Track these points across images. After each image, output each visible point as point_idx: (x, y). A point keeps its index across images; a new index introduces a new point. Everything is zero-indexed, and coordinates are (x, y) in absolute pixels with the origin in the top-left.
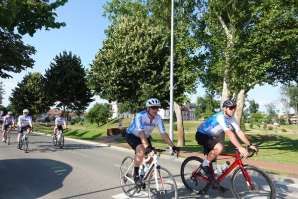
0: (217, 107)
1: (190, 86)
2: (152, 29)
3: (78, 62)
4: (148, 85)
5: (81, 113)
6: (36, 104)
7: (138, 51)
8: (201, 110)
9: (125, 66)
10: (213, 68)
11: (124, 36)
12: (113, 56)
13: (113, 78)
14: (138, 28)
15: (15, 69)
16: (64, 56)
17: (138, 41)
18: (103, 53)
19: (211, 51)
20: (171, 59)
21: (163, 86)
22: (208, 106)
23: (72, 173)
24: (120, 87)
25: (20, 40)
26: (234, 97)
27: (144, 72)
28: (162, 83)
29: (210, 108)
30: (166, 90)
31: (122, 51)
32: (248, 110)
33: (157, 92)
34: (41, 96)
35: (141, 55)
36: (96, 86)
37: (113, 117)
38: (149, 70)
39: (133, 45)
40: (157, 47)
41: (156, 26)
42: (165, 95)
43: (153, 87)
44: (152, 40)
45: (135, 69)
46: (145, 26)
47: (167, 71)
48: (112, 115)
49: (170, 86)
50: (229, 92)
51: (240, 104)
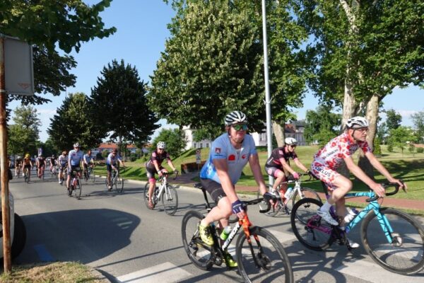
0: (337, 124)
1: (295, 96)
2: (234, 18)
3: (133, 74)
4: (233, 100)
5: (143, 144)
6: (83, 136)
7: (216, 53)
8: (314, 129)
9: (199, 75)
10: (327, 67)
11: (195, 33)
12: (182, 62)
13: (184, 94)
14: (214, 19)
16: (114, 67)
17: (216, 38)
18: (167, 58)
19: (324, 41)
20: (265, 60)
21: (255, 100)
22: (324, 123)
24: (194, 106)
26: (361, 108)
27: (226, 81)
28: (253, 96)
29: (327, 126)
30: (259, 106)
31: (194, 55)
32: (384, 125)
33: (247, 110)
34: (89, 125)
35: (221, 58)
36: (161, 106)
37: (187, 148)
38: (234, 78)
39: (208, 45)
40: (244, 44)
41: (240, 12)
42: (259, 113)
43: (241, 103)
44: (234, 34)
45: (213, 78)
46: (224, 15)
47: (259, 77)
48: (185, 145)
49: (265, 99)
50: (354, 101)
51: (371, 117)
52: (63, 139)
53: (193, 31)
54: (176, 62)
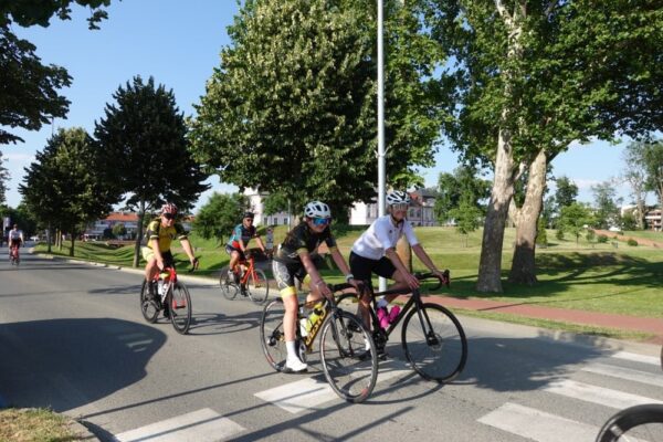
0: (484, 195)
1: (423, 149)
2: (333, 20)
3: (168, 101)
4: (327, 148)
5: (181, 216)
6: (81, 199)
7: (302, 72)
8: (449, 202)
9: (274, 107)
10: (475, 107)
12: (247, 84)
13: (248, 136)
14: (301, 18)
15: (27, 122)
16: (136, 88)
17: (303, 48)
18: (223, 78)
19: (470, 67)
20: (379, 88)
21: (360, 151)
22: (465, 193)
23: (165, 347)
24: (264, 156)
25: (32, 54)
26: (521, 172)
27: (317, 119)
28: (358, 143)
29: (469, 198)
30: (368, 159)
31: (266, 73)
32: (552, 199)
33: (349, 165)
34: (90, 182)
35: (310, 81)
36: (211, 154)
38: (329, 114)
39: (290, 58)
40: (346, 60)
41: (342, 12)
42: (367, 171)
43: (339, 153)
44: (333, 44)
45: (297, 113)
46: (318, 12)
47: (369, 115)
49: (377, 149)
50: (512, 160)
51: (534, 186)
52: (46, 203)
53: (266, 35)
54: (237, 83)
